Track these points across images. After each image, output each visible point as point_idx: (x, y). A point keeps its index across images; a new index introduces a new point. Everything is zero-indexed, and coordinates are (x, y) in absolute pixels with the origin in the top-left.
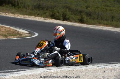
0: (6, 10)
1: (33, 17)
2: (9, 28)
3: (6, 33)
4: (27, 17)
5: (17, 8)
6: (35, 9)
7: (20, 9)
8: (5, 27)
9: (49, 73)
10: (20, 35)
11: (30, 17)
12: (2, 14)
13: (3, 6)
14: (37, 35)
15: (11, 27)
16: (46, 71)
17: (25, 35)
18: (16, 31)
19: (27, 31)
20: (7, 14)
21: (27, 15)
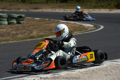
0: (71, 6)
1: (98, 9)
2: (75, 23)
3: (72, 29)
4: (91, 11)
5: (81, 3)
6: (99, 2)
7: (84, 3)
8: (71, 23)
9: (116, 65)
10: (85, 29)
11: (95, 10)
12: (67, 11)
13: (68, 3)
14: (102, 27)
15: (76, 23)
16: (113, 64)
17: (90, 29)
18: (82, 25)
19: (93, 25)
20: (72, 10)
21: (91, 8)
